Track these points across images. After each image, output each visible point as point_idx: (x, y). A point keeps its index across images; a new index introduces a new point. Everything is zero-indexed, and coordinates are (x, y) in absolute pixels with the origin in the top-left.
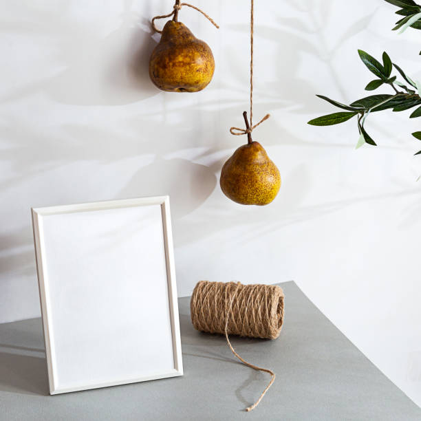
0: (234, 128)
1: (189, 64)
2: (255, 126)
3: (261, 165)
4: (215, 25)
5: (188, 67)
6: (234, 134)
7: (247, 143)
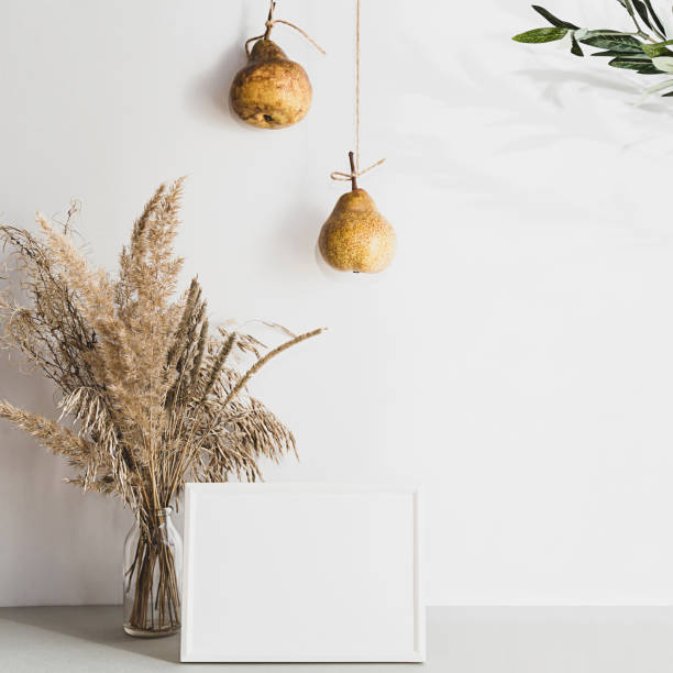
0: (337, 173)
1: (268, 78)
2: (364, 172)
3: (358, 213)
4: (320, 49)
5: (266, 82)
6: (333, 178)
7: (350, 190)
